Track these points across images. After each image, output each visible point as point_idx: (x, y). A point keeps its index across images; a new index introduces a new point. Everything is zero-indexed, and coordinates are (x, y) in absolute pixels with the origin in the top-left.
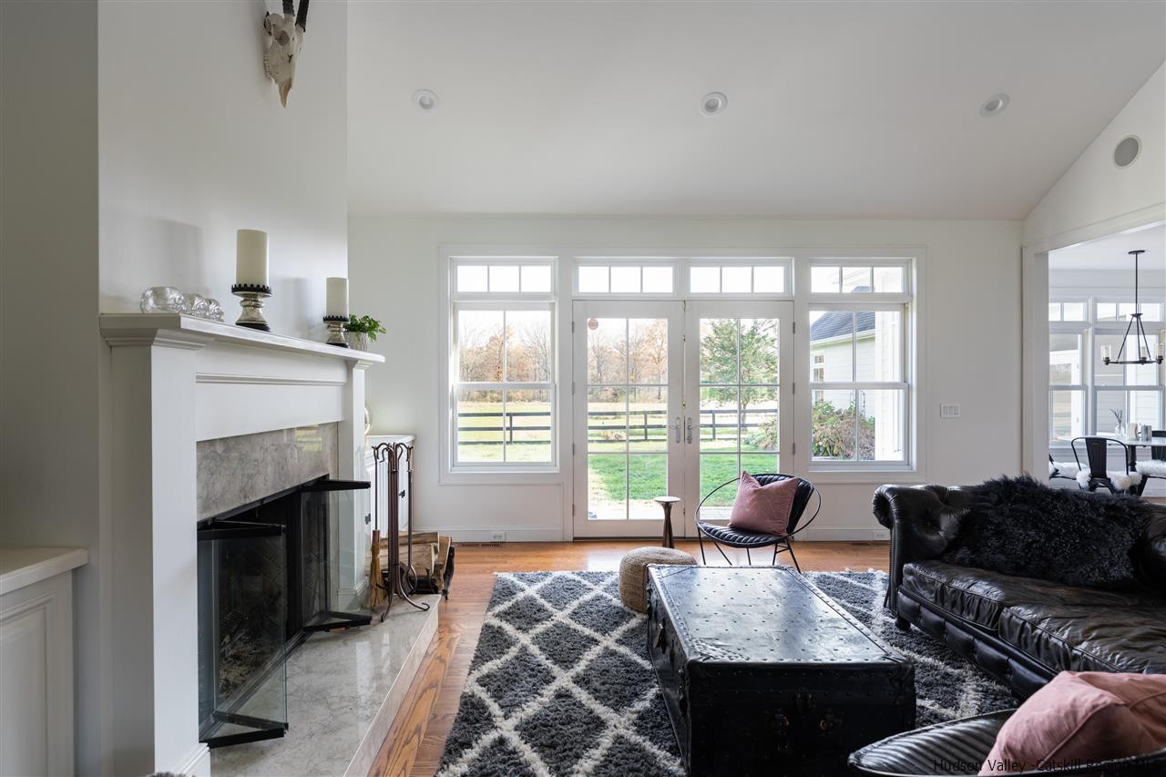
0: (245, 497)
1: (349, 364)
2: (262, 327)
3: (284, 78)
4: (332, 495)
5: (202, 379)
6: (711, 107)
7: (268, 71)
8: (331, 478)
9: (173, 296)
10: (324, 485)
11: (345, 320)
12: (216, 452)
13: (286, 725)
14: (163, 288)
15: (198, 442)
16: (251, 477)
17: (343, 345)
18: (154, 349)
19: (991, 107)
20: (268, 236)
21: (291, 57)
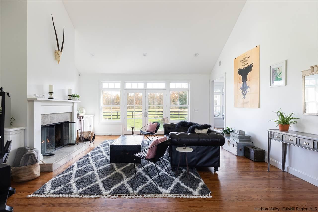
0: (51, 123)
1: (73, 103)
2: (52, 98)
3: (58, 60)
4: (70, 124)
5: (42, 106)
6: (144, 55)
7: (56, 59)
8: (70, 121)
9: (37, 95)
10: (68, 122)
11: (71, 96)
12: (45, 116)
13: (55, 154)
14: (36, 94)
15: (41, 114)
16: (52, 120)
17: (71, 100)
18: (34, 102)
19: (196, 55)
20: (53, 85)
21: (59, 57)
